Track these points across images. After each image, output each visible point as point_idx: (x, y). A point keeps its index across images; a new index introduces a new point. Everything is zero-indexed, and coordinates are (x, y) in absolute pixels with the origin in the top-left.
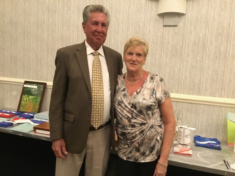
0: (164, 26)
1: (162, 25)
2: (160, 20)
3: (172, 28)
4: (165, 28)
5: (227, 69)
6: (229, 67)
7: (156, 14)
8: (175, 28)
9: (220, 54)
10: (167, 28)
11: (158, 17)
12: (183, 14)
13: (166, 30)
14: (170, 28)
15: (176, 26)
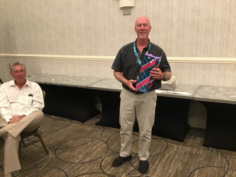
0: (124, 15)
1: (123, 15)
2: (121, 12)
3: (128, 16)
4: (124, 16)
5: (160, 39)
6: (160, 38)
7: (119, 8)
8: (130, 15)
9: (155, 30)
10: (126, 16)
11: (120, 9)
12: (133, 7)
13: (125, 17)
14: (127, 16)
15: (130, 14)
